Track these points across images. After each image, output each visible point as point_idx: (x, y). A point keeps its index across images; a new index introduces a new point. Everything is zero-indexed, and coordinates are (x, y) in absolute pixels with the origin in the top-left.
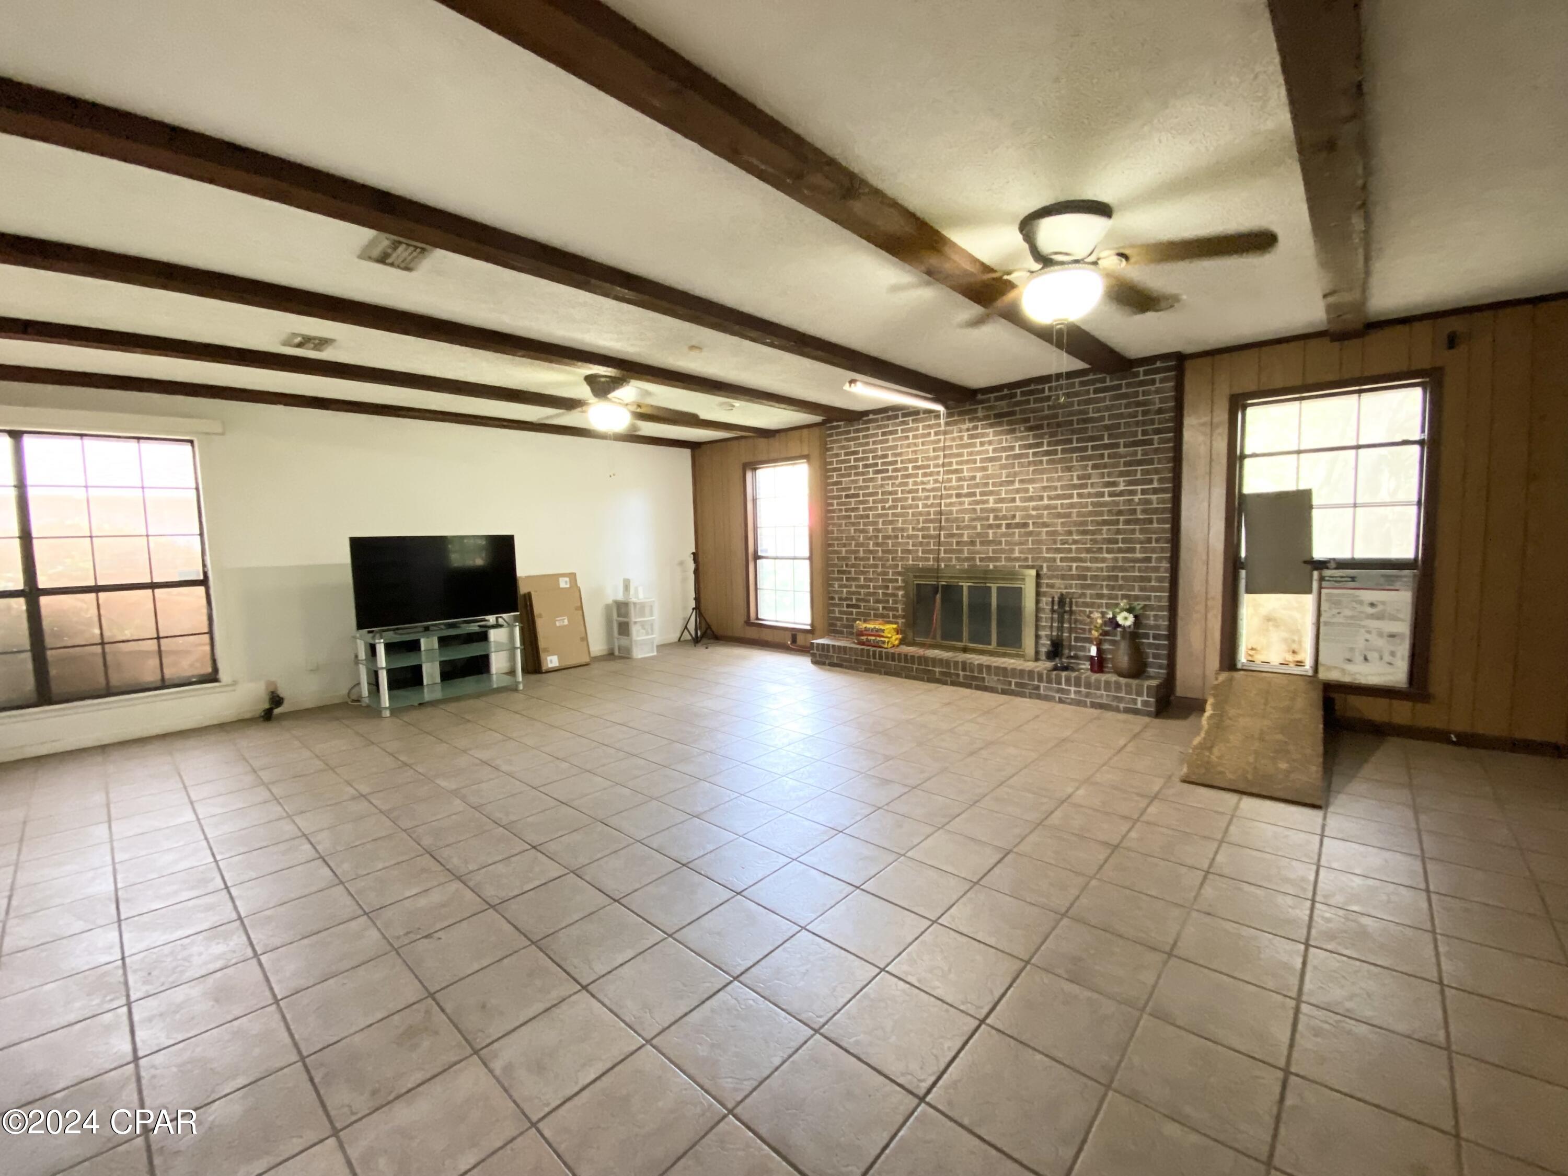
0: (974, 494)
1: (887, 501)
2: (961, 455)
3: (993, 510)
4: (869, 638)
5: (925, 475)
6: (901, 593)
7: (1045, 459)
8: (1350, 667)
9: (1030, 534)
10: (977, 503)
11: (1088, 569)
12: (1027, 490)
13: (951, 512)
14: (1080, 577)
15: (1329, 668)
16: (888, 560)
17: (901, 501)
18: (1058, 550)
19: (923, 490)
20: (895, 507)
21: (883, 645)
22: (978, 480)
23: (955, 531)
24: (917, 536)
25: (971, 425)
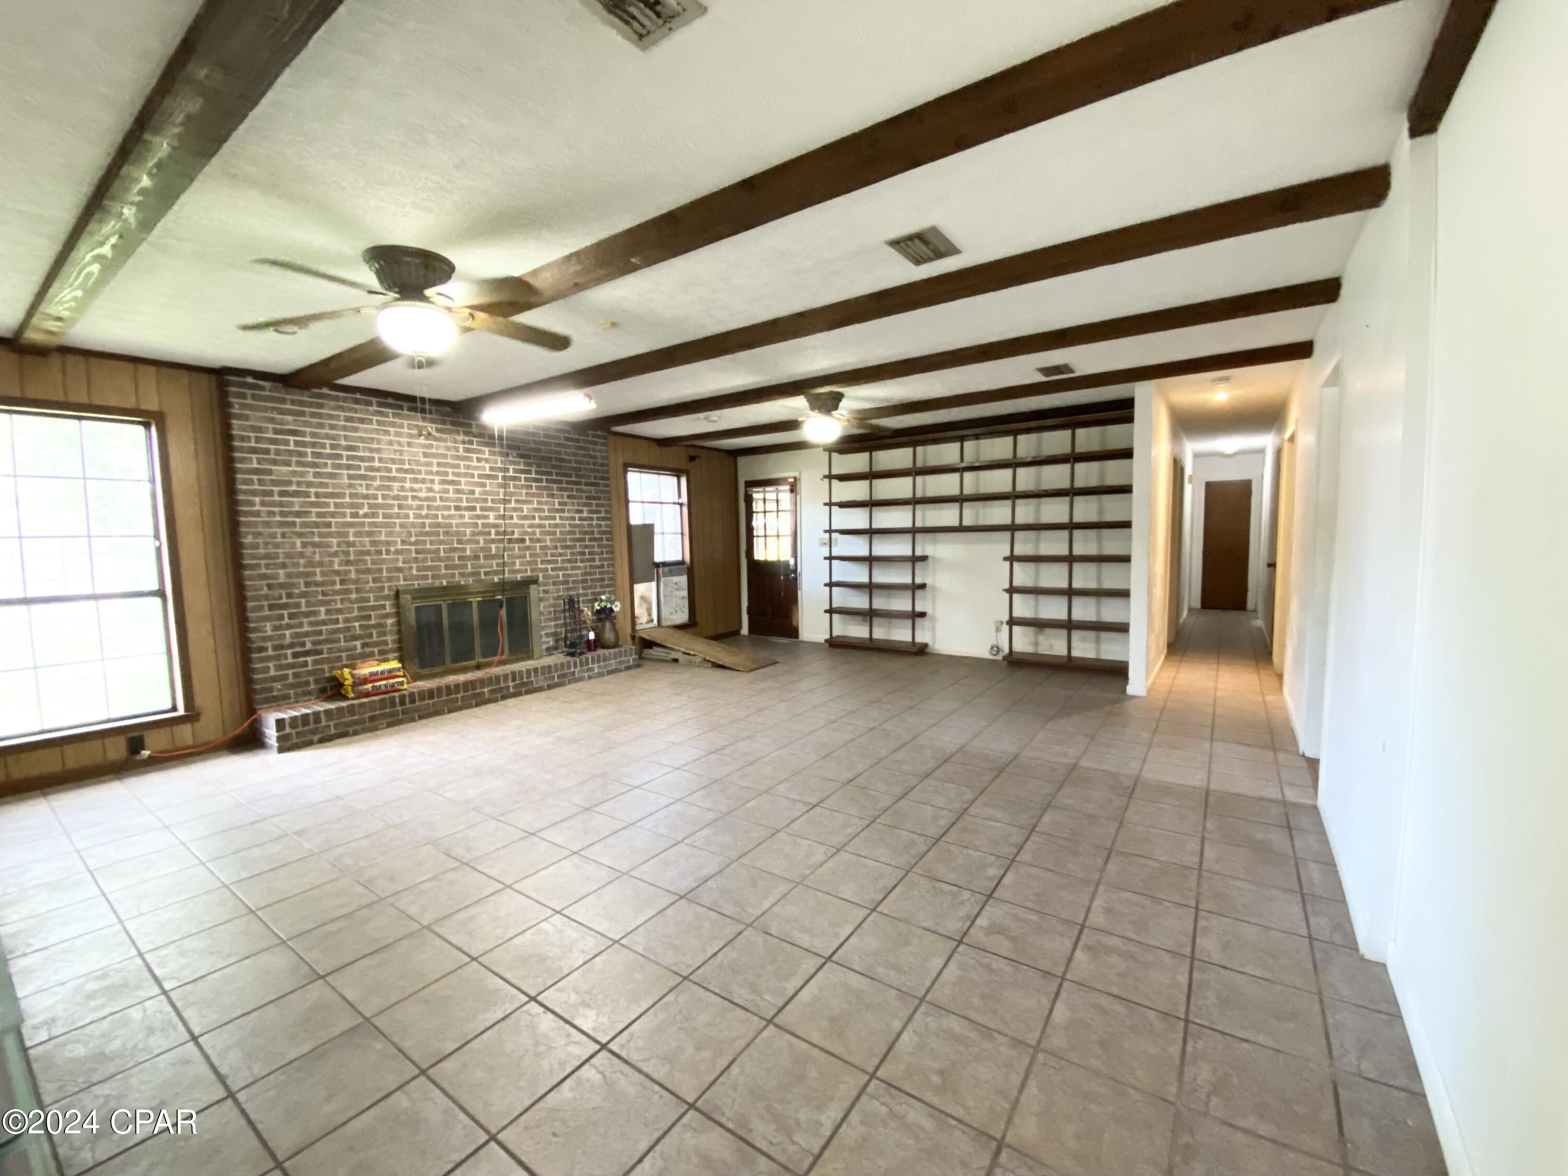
0: (474, 509)
1: (361, 506)
2: (458, 466)
3: (495, 526)
4: (377, 684)
5: (415, 481)
6: (390, 621)
7: (534, 484)
8: (672, 617)
9: (528, 548)
10: (478, 517)
11: (569, 575)
12: (522, 510)
13: (451, 526)
14: (566, 582)
15: (667, 619)
16: (368, 582)
17: (383, 509)
18: (549, 562)
19: (414, 498)
20: (374, 515)
21: (401, 687)
22: (477, 495)
23: (456, 545)
24: (409, 551)
25: (466, 438)
